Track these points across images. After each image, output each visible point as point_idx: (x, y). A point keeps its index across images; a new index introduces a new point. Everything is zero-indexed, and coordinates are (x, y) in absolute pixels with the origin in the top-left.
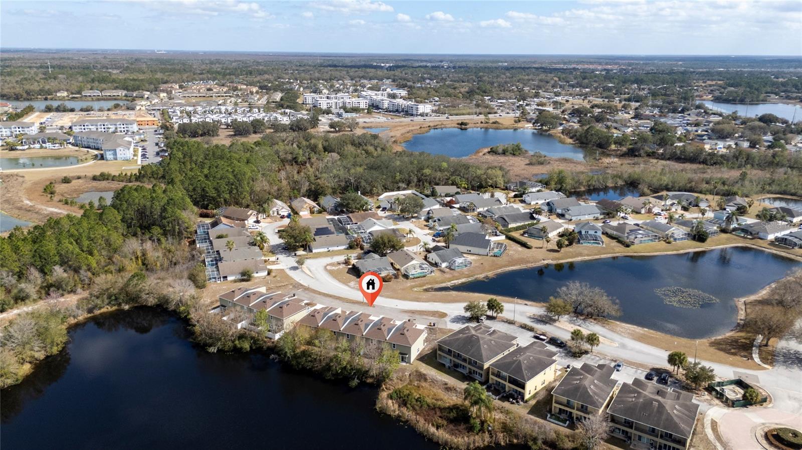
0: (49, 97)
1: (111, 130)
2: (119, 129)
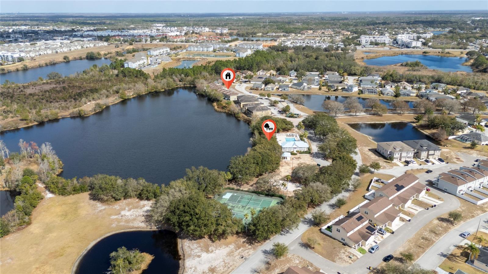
0: (254, 35)
1: (252, 48)
2: (254, 48)
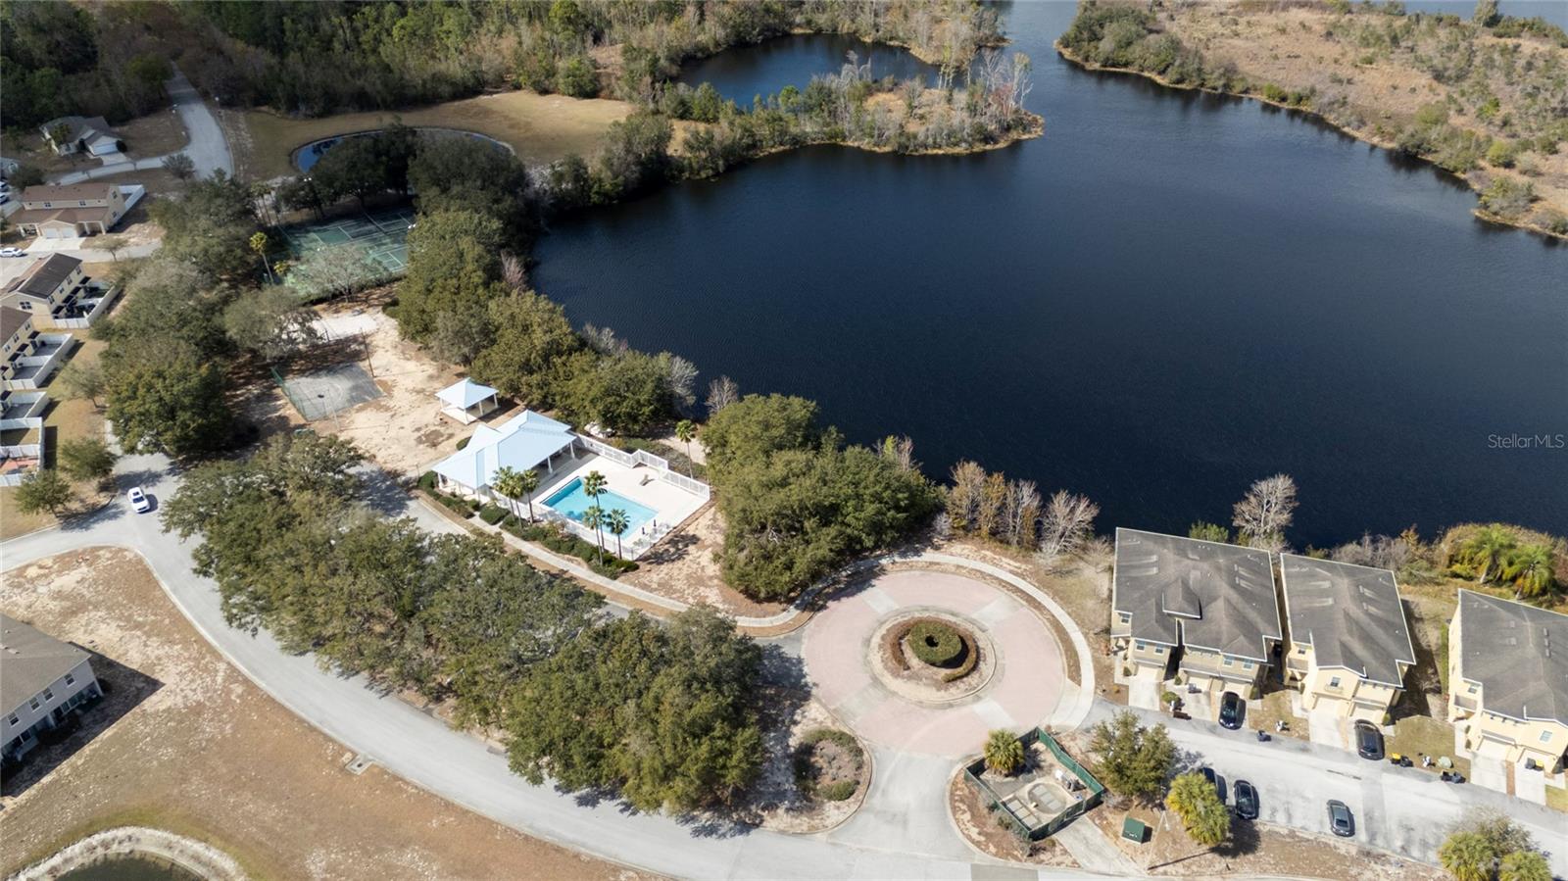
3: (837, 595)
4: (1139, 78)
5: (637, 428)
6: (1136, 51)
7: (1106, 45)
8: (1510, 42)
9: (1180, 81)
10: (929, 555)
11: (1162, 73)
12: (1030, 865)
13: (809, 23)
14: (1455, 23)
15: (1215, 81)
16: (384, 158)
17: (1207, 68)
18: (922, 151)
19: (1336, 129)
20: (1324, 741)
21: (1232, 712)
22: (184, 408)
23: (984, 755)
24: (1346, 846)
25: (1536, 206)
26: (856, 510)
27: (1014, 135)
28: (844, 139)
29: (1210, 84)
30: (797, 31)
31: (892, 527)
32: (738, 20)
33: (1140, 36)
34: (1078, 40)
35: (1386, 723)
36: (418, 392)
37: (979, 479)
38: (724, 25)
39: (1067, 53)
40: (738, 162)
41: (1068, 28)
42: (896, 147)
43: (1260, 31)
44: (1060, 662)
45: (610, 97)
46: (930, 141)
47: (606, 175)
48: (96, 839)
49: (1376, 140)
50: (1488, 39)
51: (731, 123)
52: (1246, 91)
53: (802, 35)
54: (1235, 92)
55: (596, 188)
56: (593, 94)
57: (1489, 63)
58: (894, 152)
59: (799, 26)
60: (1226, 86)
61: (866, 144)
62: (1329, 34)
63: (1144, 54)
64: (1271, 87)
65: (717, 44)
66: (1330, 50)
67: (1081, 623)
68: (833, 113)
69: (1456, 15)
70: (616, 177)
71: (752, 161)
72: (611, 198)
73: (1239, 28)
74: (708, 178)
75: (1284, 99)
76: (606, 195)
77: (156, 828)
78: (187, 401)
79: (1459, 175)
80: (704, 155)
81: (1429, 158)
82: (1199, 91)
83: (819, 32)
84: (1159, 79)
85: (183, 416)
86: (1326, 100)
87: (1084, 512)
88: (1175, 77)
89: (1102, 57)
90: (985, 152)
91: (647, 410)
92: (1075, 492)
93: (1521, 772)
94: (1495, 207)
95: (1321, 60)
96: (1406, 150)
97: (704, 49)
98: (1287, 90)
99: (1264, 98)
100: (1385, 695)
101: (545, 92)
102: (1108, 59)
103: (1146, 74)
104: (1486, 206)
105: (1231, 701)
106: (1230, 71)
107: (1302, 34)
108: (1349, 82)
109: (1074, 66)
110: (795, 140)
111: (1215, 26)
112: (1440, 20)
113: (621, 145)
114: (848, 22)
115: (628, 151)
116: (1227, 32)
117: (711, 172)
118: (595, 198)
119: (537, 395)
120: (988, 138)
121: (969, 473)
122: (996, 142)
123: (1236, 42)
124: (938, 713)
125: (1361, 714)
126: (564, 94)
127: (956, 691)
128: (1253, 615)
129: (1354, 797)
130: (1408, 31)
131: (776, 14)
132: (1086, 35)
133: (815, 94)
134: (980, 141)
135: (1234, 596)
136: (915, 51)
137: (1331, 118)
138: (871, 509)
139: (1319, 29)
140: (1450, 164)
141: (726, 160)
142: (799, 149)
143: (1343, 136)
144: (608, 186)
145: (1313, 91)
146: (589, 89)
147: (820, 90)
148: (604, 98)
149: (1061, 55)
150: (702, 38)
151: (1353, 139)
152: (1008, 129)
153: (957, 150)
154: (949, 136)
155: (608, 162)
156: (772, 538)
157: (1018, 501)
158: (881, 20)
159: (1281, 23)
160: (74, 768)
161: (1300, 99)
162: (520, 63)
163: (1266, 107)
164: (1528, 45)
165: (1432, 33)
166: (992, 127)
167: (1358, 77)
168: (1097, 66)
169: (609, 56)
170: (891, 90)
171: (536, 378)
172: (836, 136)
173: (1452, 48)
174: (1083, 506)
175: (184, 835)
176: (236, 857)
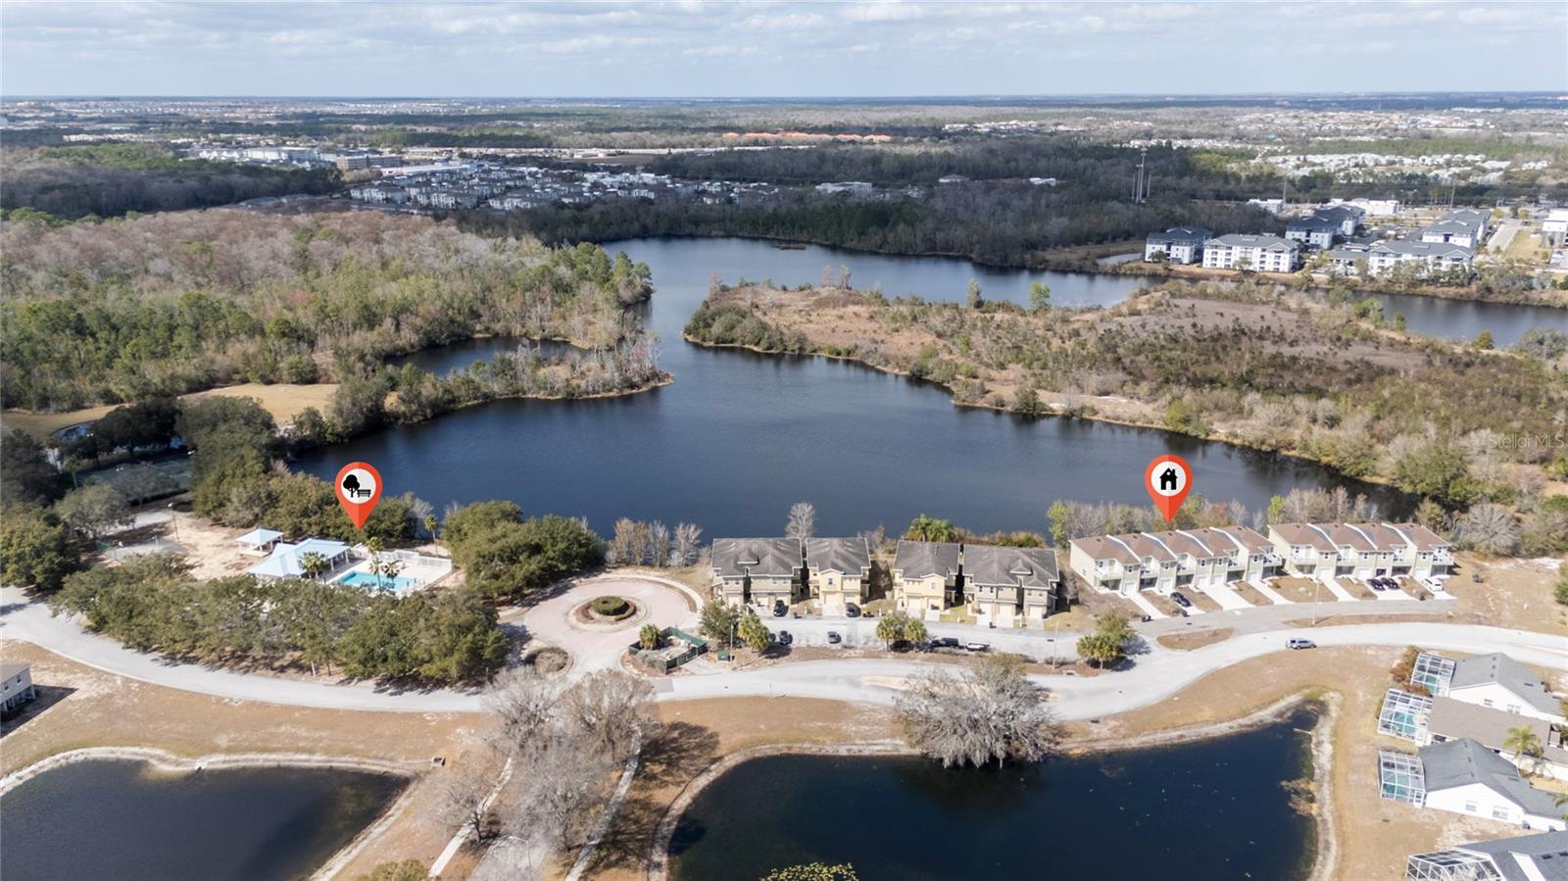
3: (545, 598)
4: (743, 350)
5: (393, 540)
6: (737, 332)
7: (717, 329)
8: (988, 316)
9: (770, 348)
10: (603, 576)
11: (757, 344)
12: (667, 677)
13: (487, 329)
14: (956, 307)
15: (793, 346)
16: (155, 417)
17: (785, 338)
18: (585, 396)
19: (872, 368)
20: (830, 614)
21: (781, 610)
22: (49, 550)
23: (638, 639)
24: (838, 646)
25: (988, 396)
26: (553, 546)
27: (652, 384)
28: (524, 393)
29: (790, 348)
30: (478, 336)
31: (576, 557)
32: (429, 328)
33: (739, 322)
34: (696, 328)
35: (862, 603)
36: (219, 546)
37: (631, 526)
38: (417, 332)
39: (690, 338)
40: (442, 412)
41: (688, 321)
42: (565, 395)
43: (826, 318)
44: (686, 606)
45: (328, 382)
46: (590, 389)
47: (338, 421)
48: (57, 757)
49: (896, 371)
50: (976, 314)
51: (434, 385)
52: (815, 351)
53: (481, 339)
54: (807, 352)
55: (329, 431)
56: (313, 381)
57: (974, 326)
58: (563, 399)
59: (479, 332)
60: (800, 349)
61: (542, 395)
62: (872, 317)
63: (744, 331)
64: (830, 347)
65: (412, 346)
66: (874, 325)
67: (697, 589)
68: (515, 377)
69: (955, 302)
70: (345, 421)
71: (453, 411)
72: (342, 438)
73: (812, 318)
74: (419, 422)
75: (839, 354)
76: (338, 435)
77: (99, 746)
78: (52, 545)
79: (946, 384)
80: (414, 407)
81: (929, 377)
82: (784, 355)
83: (496, 335)
84: (756, 349)
85: (48, 556)
86: (864, 351)
87: (693, 532)
88: (766, 345)
89: (714, 337)
90: (632, 394)
91: (399, 527)
92: (687, 523)
93: (929, 611)
94: (963, 397)
95: (865, 332)
96: (914, 375)
97: (403, 349)
98: (841, 349)
99: (827, 355)
100: (855, 585)
101: (270, 382)
102: (718, 338)
103: (747, 346)
104: (958, 398)
105: (780, 604)
106: (802, 339)
107: (855, 319)
108: (882, 341)
109: (696, 346)
110: (486, 396)
111: (796, 317)
112: (945, 306)
113: (349, 399)
114: (519, 326)
115: (354, 405)
116: (804, 320)
117: (421, 418)
118: (329, 438)
119: (315, 529)
120: (633, 386)
121: (625, 526)
122: (639, 388)
123: (810, 325)
124: (614, 634)
125: (849, 600)
126: (287, 383)
127: (621, 624)
128: (786, 559)
129: (842, 630)
130: (924, 313)
131: (459, 324)
132: (701, 324)
133: (498, 365)
134: (628, 387)
135: (776, 552)
136: (575, 342)
137: (869, 362)
138: (562, 546)
139: (867, 315)
140: (939, 379)
141: (433, 411)
142: (489, 401)
143: (879, 372)
144: (340, 429)
145: (856, 347)
146: (309, 377)
147: (503, 361)
148: (324, 383)
149: (686, 340)
150: (400, 343)
151: (885, 373)
152: (648, 380)
153: (611, 394)
154: (604, 386)
155: (340, 412)
156: (498, 566)
157: (655, 536)
158: (546, 324)
159: (840, 313)
160: (30, 728)
161: (849, 353)
162: (247, 362)
163: (830, 360)
164: (999, 316)
165: (939, 312)
166: (636, 379)
167: (888, 339)
168: (712, 344)
169: (323, 358)
170: (558, 364)
171: (313, 519)
172: (518, 392)
173: (953, 320)
174: (692, 529)
175: (122, 746)
176: (163, 748)
